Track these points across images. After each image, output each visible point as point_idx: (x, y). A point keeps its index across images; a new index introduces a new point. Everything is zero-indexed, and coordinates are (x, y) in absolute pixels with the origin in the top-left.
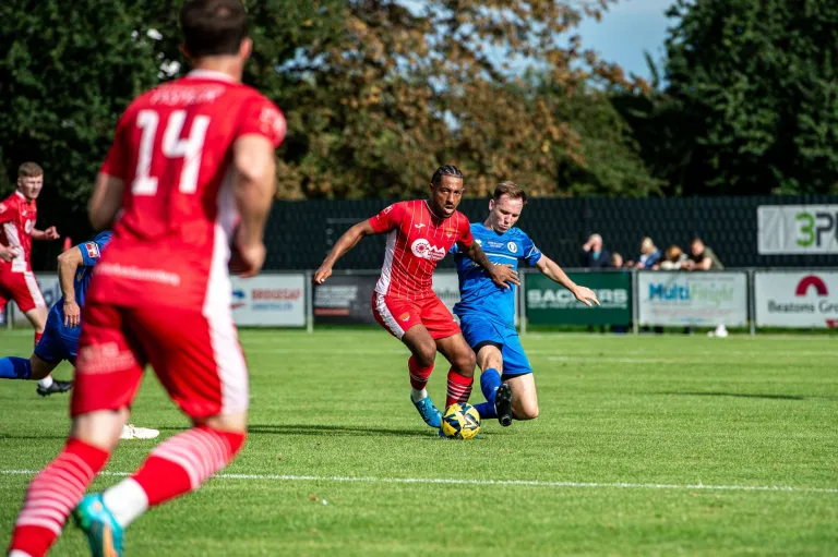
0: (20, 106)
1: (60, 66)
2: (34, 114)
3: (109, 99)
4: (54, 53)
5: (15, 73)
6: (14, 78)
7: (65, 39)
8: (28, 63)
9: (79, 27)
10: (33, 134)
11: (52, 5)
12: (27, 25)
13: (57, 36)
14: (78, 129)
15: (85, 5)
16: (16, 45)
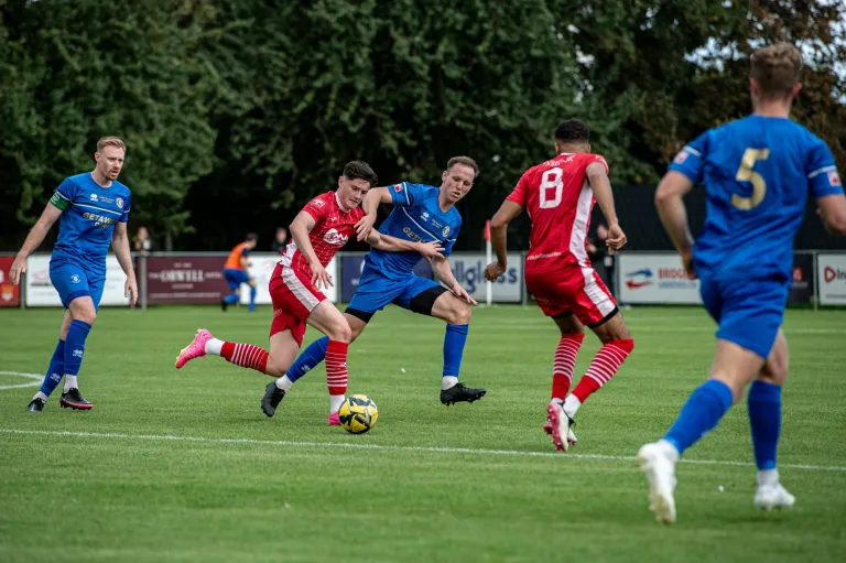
0: (447, 97)
1: (485, 60)
2: (461, 104)
3: (529, 90)
4: (481, 48)
5: (443, 67)
6: (442, 71)
7: (491, 34)
8: (456, 57)
9: (503, 22)
10: (458, 123)
11: (478, 3)
12: (456, 22)
13: (482, 33)
14: (501, 117)
15: (509, 3)
16: (445, 41)
